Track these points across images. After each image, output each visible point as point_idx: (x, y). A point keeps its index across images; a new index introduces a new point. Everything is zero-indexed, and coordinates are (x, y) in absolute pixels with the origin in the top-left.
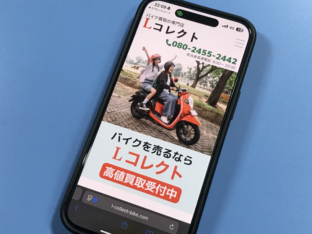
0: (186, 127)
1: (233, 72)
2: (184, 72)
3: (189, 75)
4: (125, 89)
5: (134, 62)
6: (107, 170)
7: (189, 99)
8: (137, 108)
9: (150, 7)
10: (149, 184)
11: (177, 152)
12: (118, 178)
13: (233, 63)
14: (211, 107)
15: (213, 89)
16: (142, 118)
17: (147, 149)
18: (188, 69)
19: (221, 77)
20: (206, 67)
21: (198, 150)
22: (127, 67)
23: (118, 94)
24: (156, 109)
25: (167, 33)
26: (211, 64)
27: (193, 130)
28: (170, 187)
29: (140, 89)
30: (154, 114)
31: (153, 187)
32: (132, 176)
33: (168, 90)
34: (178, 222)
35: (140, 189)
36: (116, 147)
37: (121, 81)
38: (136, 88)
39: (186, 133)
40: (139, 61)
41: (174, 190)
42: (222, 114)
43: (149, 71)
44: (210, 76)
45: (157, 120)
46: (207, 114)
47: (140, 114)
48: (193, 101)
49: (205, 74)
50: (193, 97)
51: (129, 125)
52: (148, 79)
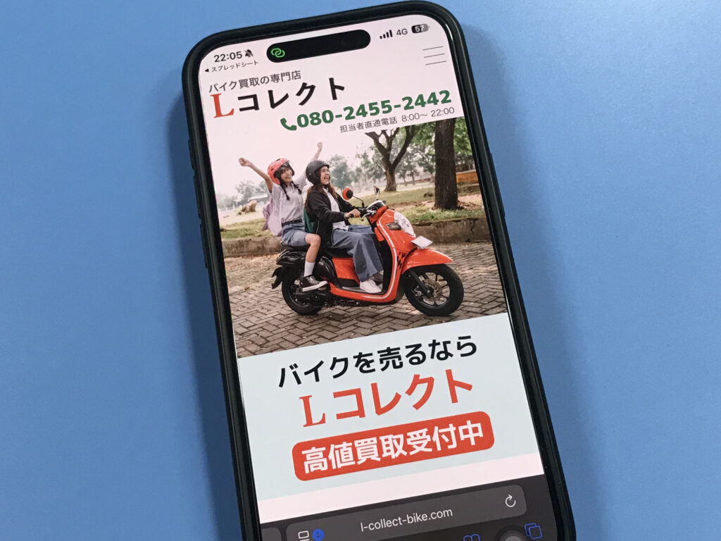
0: (423, 279)
1: (454, 120)
2: (354, 169)
3: (368, 169)
4: (249, 266)
5: (237, 201)
6: (308, 457)
7: (395, 219)
8: (297, 293)
9: (207, 70)
10: (413, 438)
11: (434, 341)
12: (341, 462)
13: (444, 101)
14: (450, 214)
15: (434, 174)
16: (320, 309)
17: (369, 366)
18: (357, 159)
19: (435, 141)
20: (394, 136)
21: (475, 312)
22: (227, 219)
23: (240, 285)
24: (339, 276)
25: (273, 105)
26: (401, 124)
27: (442, 278)
28: (459, 420)
29: (282, 250)
30: (341, 287)
31: (426, 439)
32: (369, 440)
33: (343, 223)
34: (517, 484)
35: (401, 460)
36: (300, 398)
37: (233, 253)
38: (272, 252)
39: (429, 291)
40: (248, 192)
41: (472, 423)
42: (481, 214)
43: (281, 203)
44: (412, 151)
45: (355, 297)
46: (451, 230)
47: (312, 301)
48: (406, 219)
49: (399, 150)
50: (403, 211)
51: (301, 337)
52: (288, 220)
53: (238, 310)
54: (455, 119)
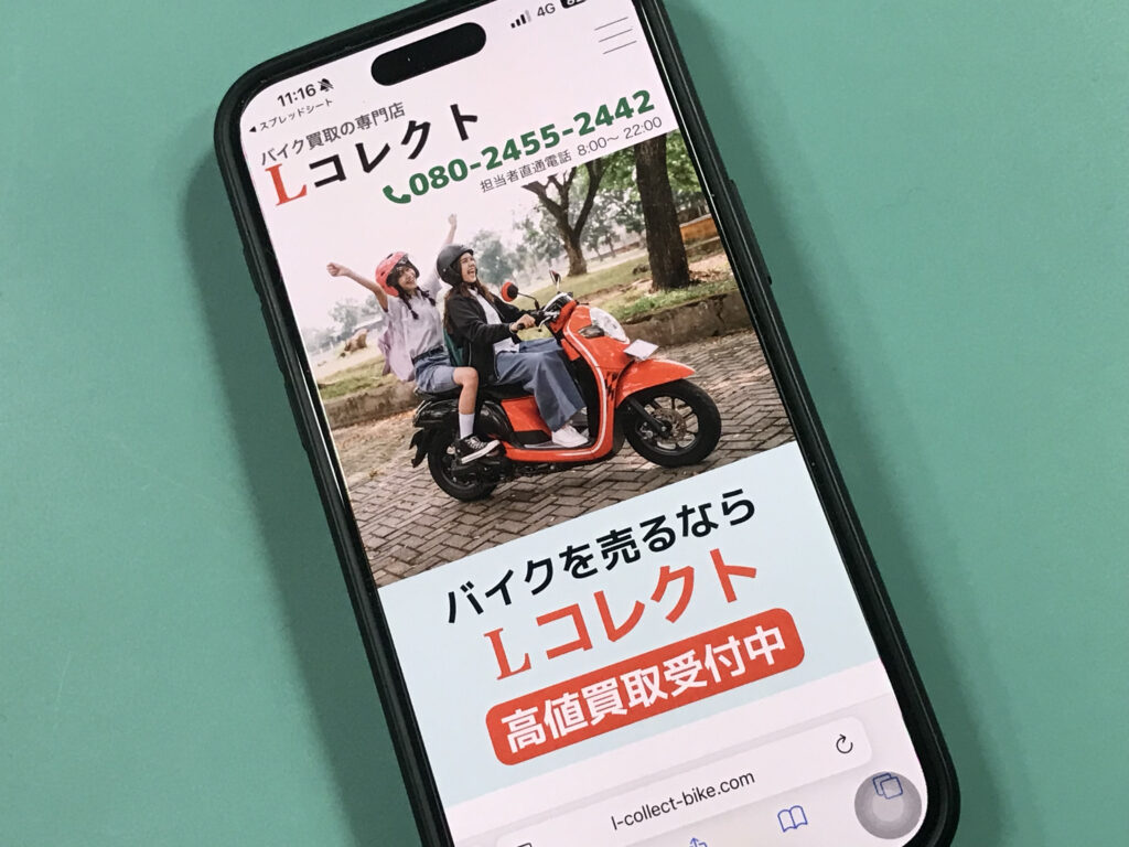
0: (653, 410)
1: (663, 138)
2: (513, 249)
3: (536, 245)
4: (371, 438)
5: (335, 335)
6: (512, 727)
7: (593, 318)
8: (454, 468)
9: (253, 130)
10: (674, 670)
11: (685, 507)
12: (566, 726)
13: (643, 109)
14: (680, 295)
15: (644, 233)
16: (495, 487)
17: (586, 566)
18: (516, 230)
19: (638, 178)
21: (742, 450)
22: (324, 366)
23: (361, 470)
24: (517, 428)
25: (368, 167)
26: (579, 161)
27: (681, 402)
28: (742, 629)
29: (419, 402)
30: (522, 446)
31: (694, 667)
32: (603, 684)
33: (510, 340)
35: (660, 707)
36: (486, 635)
37: (342, 421)
38: (404, 408)
39: (664, 428)
41: (764, 630)
42: (730, 287)
43: (405, 326)
44: (603, 203)
45: (549, 459)
46: (684, 321)
47: (479, 477)
48: (609, 315)
49: (582, 206)
50: (603, 303)
51: (471, 537)
52: (420, 353)
53: (364, 512)
54: (664, 136)
